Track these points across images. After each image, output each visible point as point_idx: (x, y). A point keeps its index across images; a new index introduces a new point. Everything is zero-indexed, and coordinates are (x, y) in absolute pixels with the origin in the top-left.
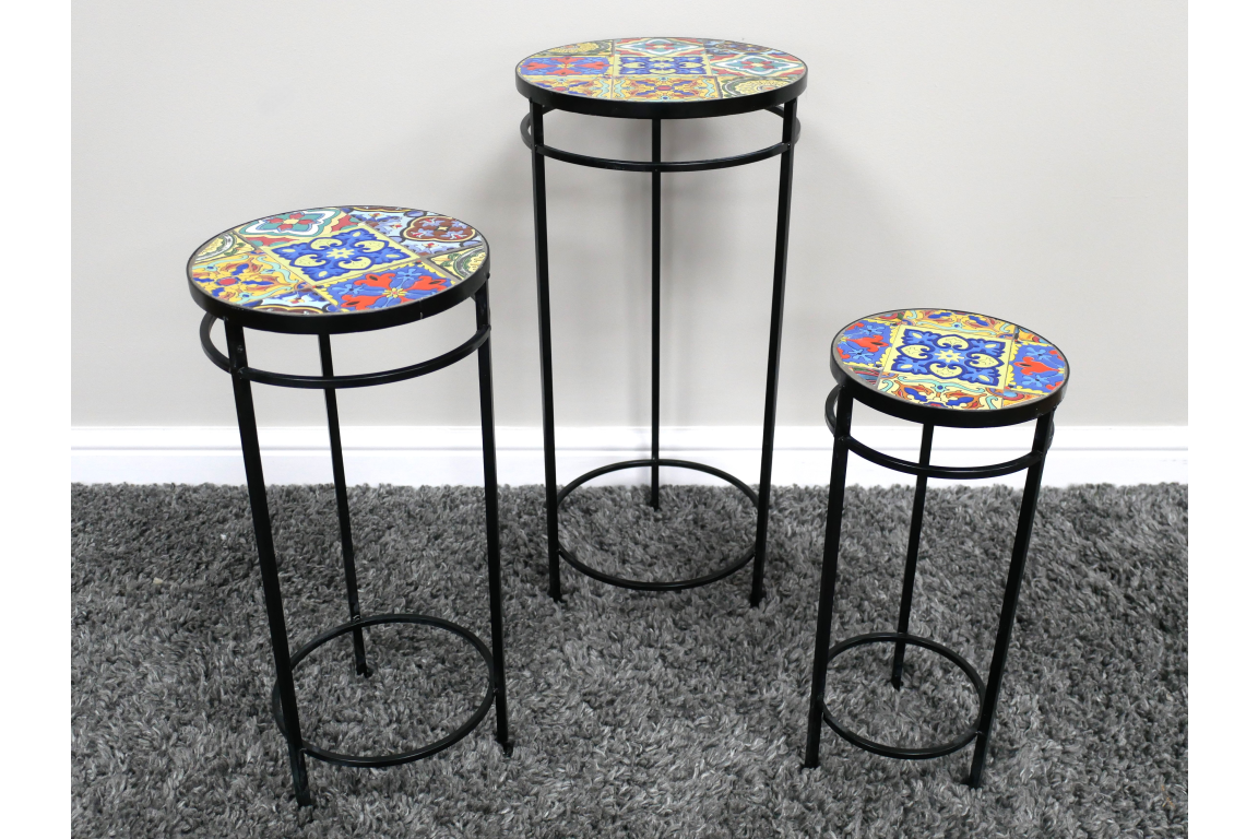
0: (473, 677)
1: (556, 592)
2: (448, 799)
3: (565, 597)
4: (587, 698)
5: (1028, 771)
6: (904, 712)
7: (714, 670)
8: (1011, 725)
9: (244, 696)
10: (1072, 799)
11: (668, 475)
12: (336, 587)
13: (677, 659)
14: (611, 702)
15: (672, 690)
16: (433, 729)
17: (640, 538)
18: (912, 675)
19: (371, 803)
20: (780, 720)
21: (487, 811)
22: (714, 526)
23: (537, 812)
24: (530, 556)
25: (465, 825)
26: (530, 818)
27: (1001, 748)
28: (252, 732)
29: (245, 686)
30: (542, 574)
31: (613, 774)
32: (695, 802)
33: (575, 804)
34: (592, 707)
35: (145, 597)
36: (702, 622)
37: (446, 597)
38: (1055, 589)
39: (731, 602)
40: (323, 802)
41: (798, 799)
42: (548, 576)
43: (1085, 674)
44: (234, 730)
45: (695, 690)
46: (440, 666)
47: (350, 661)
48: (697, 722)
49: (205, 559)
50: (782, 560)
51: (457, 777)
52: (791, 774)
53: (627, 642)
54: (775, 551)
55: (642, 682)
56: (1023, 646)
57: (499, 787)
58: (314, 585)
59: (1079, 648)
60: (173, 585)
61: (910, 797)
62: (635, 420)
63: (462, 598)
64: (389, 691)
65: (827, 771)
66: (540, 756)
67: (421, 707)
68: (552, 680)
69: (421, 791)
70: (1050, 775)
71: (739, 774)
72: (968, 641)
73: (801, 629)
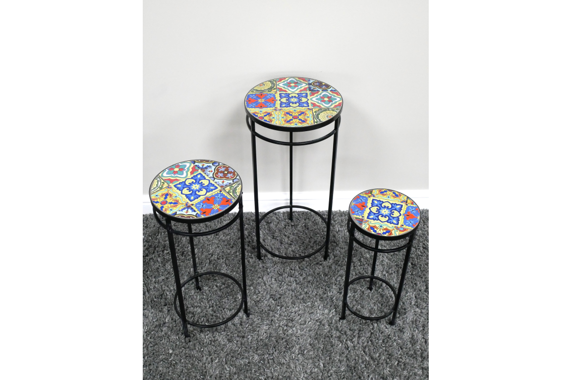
0: (235, 289)
1: (259, 257)
2: (231, 333)
3: (263, 258)
4: (272, 296)
5: (409, 319)
6: (372, 299)
7: (312, 286)
8: (406, 304)
9: (161, 299)
10: (421, 329)
11: (294, 209)
12: (185, 256)
13: (300, 282)
14: (280, 298)
15: (299, 293)
16: (224, 309)
17: (287, 234)
18: (376, 286)
19: (207, 335)
20: (333, 303)
21: (243, 337)
22: (312, 229)
23: (259, 337)
24: (249, 242)
25: (237, 342)
26: (257, 339)
27: (402, 312)
28: (166, 312)
29: (162, 295)
30: (254, 249)
31: (281, 324)
32: (307, 331)
33: (270, 334)
34: (274, 300)
36: (308, 267)
37: (223, 259)
38: (425, 252)
39: (318, 260)
40: (193, 336)
41: (338, 330)
42: (256, 250)
44: (160, 311)
45: (306, 293)
46: (223, 286)
47: (193, 285)
48: (307, 304)
50: (335, 242)
51: (233, 326)
52: (337, 322)
53: (284, 276)
54: (333, 239)
55: (289, 290)
56: (412, 274)
57: (246, 328)
61: (373, 329)
62: (284, 190)
63: (228, 259)
64: (207, 295)
65: (348, 321)
66: (258, 318)
67: (219, 302)
68: (260, 290)
69: (222, 331)
70: (416, 321)
71: (320, 322)
72: (395, 272)
73: (341, 269)
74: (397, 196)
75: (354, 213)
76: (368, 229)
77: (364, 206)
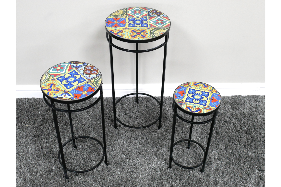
0: (99, 148)
1: (116, 126)
2: (96, 176)
3: (118, 127)
4: (123, 152)
5: (214, 168)
6: (190, 155)
7: (150, 146)
8: (211, 158)
9: (50, 154)
10: (221, 174)
11: (139, 95)
12: (67, 126)
13: (142, 143)
14: (129, 154)
15: (141, 151)
16: (91, 161)
17: (134, 112)
18: (192, 146)
19: (80, 178)
20: (164, 157)
21: (104, 179)
22: (151, 108)
23: (114, 179)
24: (109, 116)
25: (100, 182)
26: (113, 181)
27: (209, 163)
28: (53, 162)
29: (51, 151)
30: (112, 121)
31: (129, 170)
32: (146, 176)
33: (122, 177)
34: (124, 155)
35: (25, 129)
36: (148, 134)
37: (91, 128)
38: (225, 124)
39: (154, 128)
40: (70, 178)
41: (167, 175)
42: (114, 122)
43: (228, 145)
44: (50, 162)
45: (146, 150)
46: (92, 145)
47: (72, 145)
48: (147, 158)
49: (36, 119)
50: (166, 117)
51: (97, 171)
52: (166, 170)
53: (131, 139)
54: (164, 115)
55: (135, 149)
56: (216, 139)
57: (106, 173)
58: (62, 125)
59: (228, 138)
60: (30, 126)
61: (189, 174)
62: (133, 83)
63: (95, 128)
64: (81, 152)
65: (173, 169)
66: (114, 167)
67: (88, 156)
68: (116, 148)
69: (90, 175)
70: (218, 169)
71: (155, 170)
72: (205, 137)
73: (169, 135)
74: (206, 86)
75: (177, 98)
76: (186, 108)
77: (184, 93)
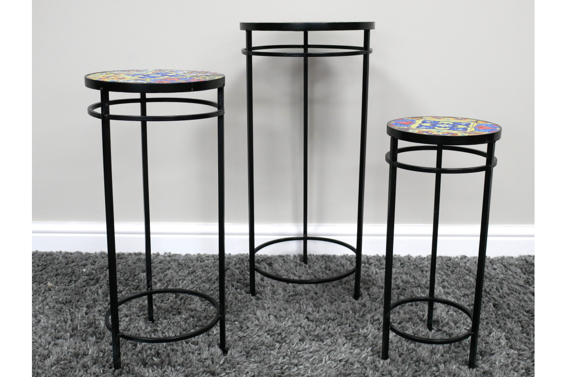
1: (253, 293)
3: (258, 295)
4: (267, 332)
5: (500, 362)
7: (334, 322)
8: (491, 343)
9: (90, 328)
12: (140, 289)
13: (315, 318)
14: (280, 333)
15: (312, 329)
16: (186, 342)
17: (297, 273)
18: (438, 325)
20: (368, 341)
21: (213, 374)
22: (335, 269)
24: (240, 279)
27: (485, 352)
28: (92, 343)
29: (91, 324)
30: (245, 285)
31: (280, 360)
33: (260, 372)
34: (270, 335)
35: (43, 291)
36: (329, 304)
38: (512, 294)
40: (127, 368)
41: (378, 371)
42: (249, 287)
44: (83, 340)
45: (324, 330)
46: (191, 319)
48: (325, 343)
50: (370, 281)
51: (198, 362)
52: (375, 362)
53: (289, 311)
55: (296, 327)
56: (496, 314)
57: (220, 366)
58: (129, 289)
59: (526, 316)
60: (57, 287)
61: (437, 371)
64: (164, 327)
65: (393, 360)
68: (249, 326)
70: (512, 363)
71: (346, 361)
76: (418, 132)
